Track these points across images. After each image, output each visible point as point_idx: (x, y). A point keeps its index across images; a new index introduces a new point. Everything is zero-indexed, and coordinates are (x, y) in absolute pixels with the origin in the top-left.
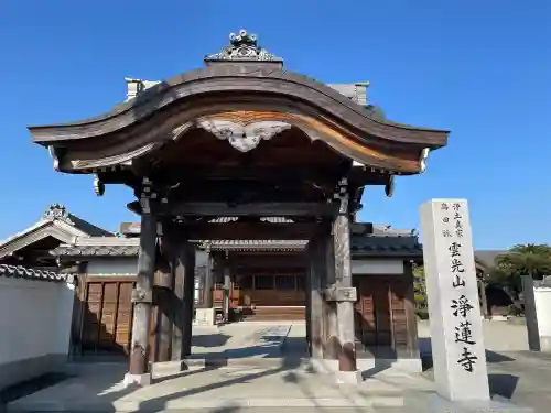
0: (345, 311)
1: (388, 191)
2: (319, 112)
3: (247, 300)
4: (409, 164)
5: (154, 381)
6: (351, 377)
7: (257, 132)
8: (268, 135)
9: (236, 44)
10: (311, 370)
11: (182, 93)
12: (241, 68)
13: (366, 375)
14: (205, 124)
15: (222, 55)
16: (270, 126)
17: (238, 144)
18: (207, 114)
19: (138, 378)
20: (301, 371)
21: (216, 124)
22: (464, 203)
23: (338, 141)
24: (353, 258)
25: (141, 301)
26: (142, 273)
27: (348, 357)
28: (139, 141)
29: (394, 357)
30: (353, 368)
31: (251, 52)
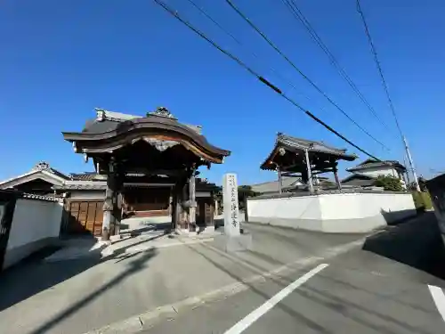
0: (193, 211)
1: (209, 168)
2: (191, 141)
3: (132, 208)
4: (218, 161)
5: (113, 243)
6: (194, 234)
7: (167, 144)
8: (171, 146)
9: (161, 110)
10: (176, 233)
11: (139, 126)
12: (161, 120)
13: (198, 233)
14: (146, 139)
15: (154, 113)
16: (172, 143)
17: (159, 148)
18: (147, 136)
19: (106, 242)
20: (172, 234)
21: (150, 140)
22: (235, 175)
23: (197, 151)
24: (197, 191)
25: (107, 210)
26: (108, 198)
27: (193, 227)
28: (117, 143)
29: (205, 226)
30: (194, 231)
31: (166, 114)
